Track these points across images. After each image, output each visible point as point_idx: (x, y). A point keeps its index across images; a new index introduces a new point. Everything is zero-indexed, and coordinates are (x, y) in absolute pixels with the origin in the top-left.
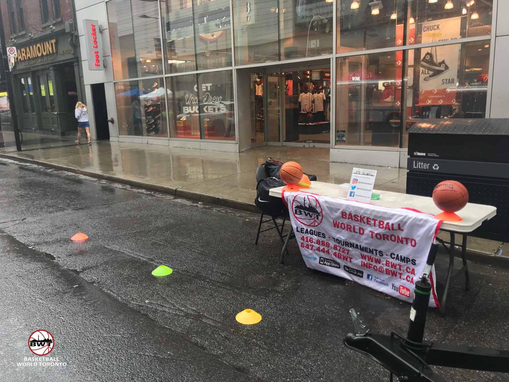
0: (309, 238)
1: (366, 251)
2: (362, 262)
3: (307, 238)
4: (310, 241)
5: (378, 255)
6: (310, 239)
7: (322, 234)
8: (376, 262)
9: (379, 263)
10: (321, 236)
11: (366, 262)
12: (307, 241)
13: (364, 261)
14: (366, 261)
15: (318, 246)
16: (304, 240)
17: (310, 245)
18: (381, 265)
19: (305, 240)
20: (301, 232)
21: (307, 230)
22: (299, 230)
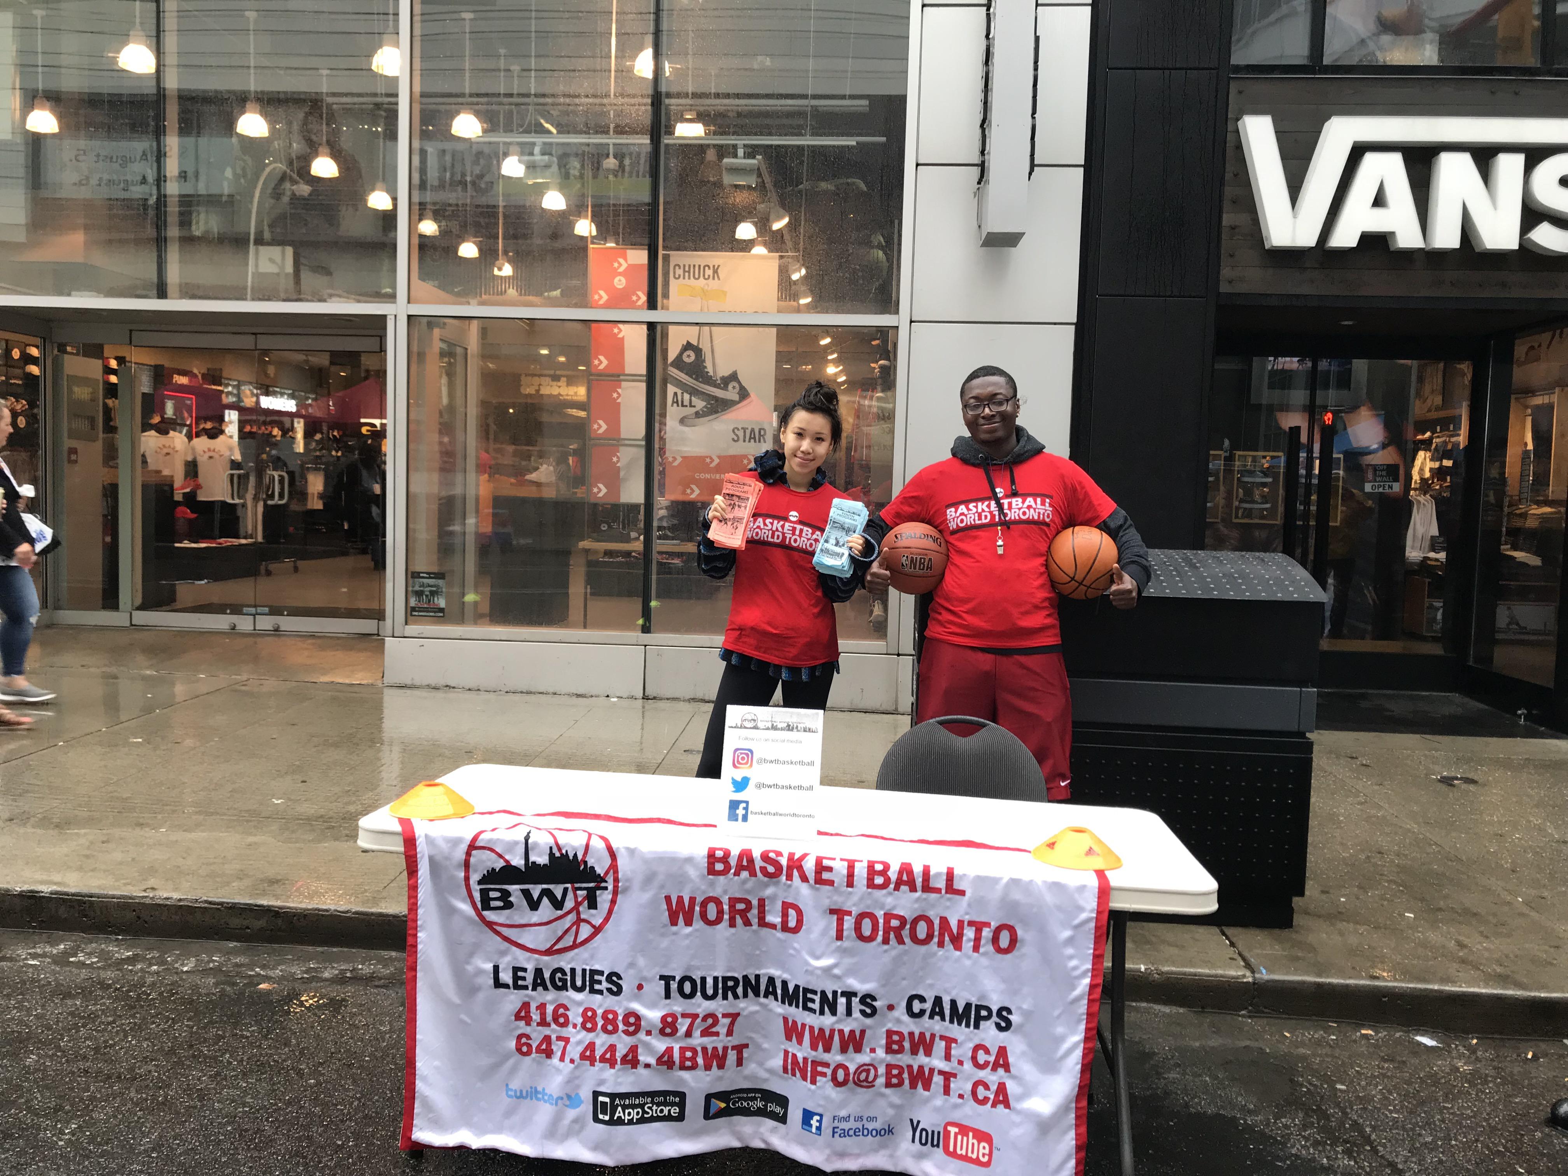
0: (550, 1009)
1: (805, 1008)
2: (786, 1053)
3: (542, 1007)
4: (555, 1019)
5: (856, 1014)
6: (555, 1011)
7: (609, 979)
8: (844, 1050)
9: (858, 1049)
10: (605, 985)
11: (800, 1056)
12: (543, 1023)
13: (793, 1048)
14: (803, 1051)
15: (589, 1037)
16: (528, 1020)
17: (559, 1038)
18: (864, 1058)
19: (536, 1016)
20: (517, 987)
21: (539, 972)
22: (506, 977)
